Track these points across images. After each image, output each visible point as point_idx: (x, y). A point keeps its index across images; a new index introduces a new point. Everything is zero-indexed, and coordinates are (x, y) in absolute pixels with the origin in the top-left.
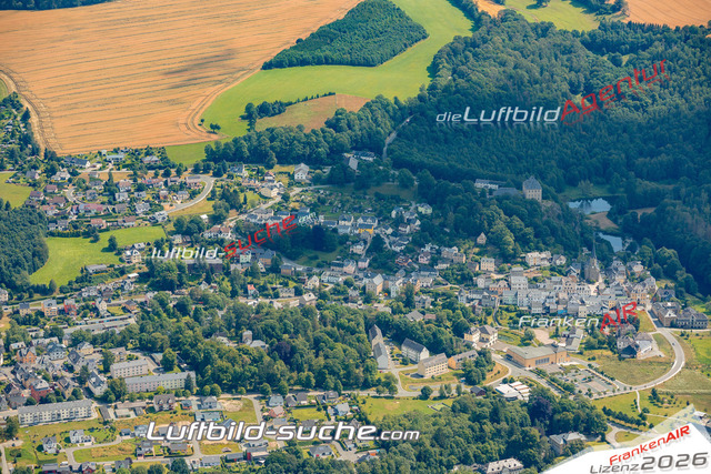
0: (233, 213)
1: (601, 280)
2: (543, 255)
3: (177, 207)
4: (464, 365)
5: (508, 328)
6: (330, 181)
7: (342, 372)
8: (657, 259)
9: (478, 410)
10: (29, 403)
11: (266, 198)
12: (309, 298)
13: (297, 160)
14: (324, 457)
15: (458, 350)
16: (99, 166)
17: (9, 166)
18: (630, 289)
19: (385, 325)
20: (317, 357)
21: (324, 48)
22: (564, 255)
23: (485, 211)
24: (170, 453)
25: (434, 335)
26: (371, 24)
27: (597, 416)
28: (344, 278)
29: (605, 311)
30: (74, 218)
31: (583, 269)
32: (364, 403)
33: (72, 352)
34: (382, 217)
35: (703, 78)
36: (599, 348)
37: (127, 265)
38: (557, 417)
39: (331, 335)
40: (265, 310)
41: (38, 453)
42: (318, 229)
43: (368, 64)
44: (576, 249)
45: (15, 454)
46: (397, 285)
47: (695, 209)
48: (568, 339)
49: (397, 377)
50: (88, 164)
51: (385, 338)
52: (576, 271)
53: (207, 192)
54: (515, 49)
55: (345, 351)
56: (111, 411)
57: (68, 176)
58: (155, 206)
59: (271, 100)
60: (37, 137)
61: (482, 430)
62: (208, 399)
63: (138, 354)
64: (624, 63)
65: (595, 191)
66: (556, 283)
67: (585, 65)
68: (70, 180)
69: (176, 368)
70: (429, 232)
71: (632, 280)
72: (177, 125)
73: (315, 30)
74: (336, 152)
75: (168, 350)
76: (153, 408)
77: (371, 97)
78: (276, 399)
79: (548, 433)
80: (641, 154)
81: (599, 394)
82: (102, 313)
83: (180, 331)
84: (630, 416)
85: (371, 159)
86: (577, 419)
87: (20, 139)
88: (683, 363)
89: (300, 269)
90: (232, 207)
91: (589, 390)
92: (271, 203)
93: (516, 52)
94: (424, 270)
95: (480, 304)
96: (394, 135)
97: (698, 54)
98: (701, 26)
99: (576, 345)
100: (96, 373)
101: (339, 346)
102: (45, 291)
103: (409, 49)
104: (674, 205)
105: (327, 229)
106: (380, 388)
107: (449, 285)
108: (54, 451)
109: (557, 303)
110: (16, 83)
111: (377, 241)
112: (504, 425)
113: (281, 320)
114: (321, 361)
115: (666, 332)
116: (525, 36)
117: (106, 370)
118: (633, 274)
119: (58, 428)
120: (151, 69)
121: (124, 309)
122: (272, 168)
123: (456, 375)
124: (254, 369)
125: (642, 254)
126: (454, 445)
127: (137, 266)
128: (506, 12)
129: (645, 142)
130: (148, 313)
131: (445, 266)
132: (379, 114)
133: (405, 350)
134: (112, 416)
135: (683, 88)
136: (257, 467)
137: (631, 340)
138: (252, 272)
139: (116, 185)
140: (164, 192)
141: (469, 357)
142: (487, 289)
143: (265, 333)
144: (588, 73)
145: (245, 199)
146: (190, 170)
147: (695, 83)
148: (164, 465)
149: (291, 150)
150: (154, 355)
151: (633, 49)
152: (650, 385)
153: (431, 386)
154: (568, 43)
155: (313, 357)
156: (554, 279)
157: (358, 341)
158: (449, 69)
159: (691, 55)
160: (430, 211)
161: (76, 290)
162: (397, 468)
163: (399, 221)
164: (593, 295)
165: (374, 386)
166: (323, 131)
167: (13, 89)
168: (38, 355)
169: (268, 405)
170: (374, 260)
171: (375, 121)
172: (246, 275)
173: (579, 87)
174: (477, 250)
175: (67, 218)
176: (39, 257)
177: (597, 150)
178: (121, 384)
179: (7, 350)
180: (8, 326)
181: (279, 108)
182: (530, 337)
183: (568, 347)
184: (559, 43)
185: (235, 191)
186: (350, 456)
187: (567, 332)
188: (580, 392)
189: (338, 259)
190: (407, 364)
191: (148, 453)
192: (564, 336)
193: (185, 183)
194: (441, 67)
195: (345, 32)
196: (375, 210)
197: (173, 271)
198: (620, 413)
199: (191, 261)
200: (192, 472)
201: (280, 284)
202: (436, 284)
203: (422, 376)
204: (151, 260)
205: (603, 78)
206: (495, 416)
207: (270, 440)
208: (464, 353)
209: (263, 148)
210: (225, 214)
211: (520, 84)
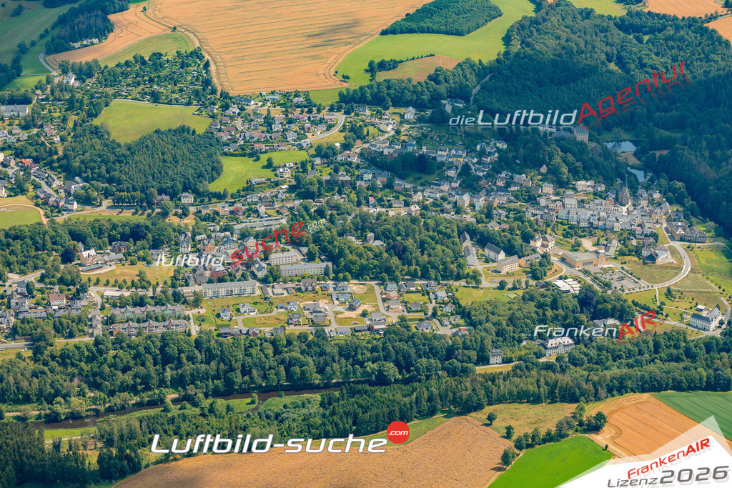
0: (358, 141)
1: (630, 204)
2: (589, 183)
3: (317, 137)
4: (531, 265)
5: (562, 237)
6: (431, 120)
7: (441, 267)
8: (671, 189)
9: (542, 300)
10: (210, 281)
11: (383, 132)
12: (415, 209)
13: (406, 104)
14: (428, 331)
15: (527, 253)
16: (260, 104)
17: (195, 102)
18: (652, 212)
19: (473, 233)
20: (422, 255)
21: (426, 20)
22: (604, 183)
23: (546, 148)
24: (313, 324)
25: (509, 241)
27: (629, 307)
28: (441, 194)
29: (633, 227)
30: (242, 142)
31: (617, 194)
32: (457, 291)
33: (241, 244)
34: (470, 149)
35: (702, 56)
36: (629, 255)
37: (280, 179)
38: (600, 306)
39: (433, 238)
40: (383, 218)
41: (217, 319)
42: (422, 158)
43: (459, 33)
44: (612, 180)
45: (200, 319)
46: (481, 202)
47: (698, 153)
48: (607, 247)
49: (482, 272)
50: (252, 102)
51: (473, 242)
52: (612, 196)
53: (340, 126)
54: (566, 27)
55: (443, 251)
56: (269, 290)
57: (238, 111)
58: (301, 135)
59: (387, 58)
60: (215, 81)
61: (544, 315)
62: (341, 284)
63: (289, 247)
64: (645, 42)
65: (624, 135)
66: (598, 205)
67: (618, 41)
68: (239, 114)
69: (317, 259)
70: (504, 163)
71: (652, 204)
72: (318, 75)
73: (420, 7)
74: (436, 99)
75: (312, 245)
76: (300, 288)
77: (461, 59)
78: (392, 286)
79: (593, 319)
80: (658, 109)
81: (629, 290)
82: (262, 215)
83: (321, 231)
84: (651, 308)
85: (461, 105)
86: (614, 308)
87: (203, 82)
88: (690, 268)
89: (408, 186)
90: (358, 138)
91: (622, 287)
92: (387, 136)
93: (568, 30)
94: (500, 191)
95: (541, 218)
96: (478, 88)
97: (699, 38)
98: (700, 18)
99: (612, 252)
100: (259, 260)
101: (439, 247)
102: (220, 197)
103: (489, 24)
104: (683, 150)
105: (428, 157)
106: (469, 280)
107: (519, 203)
108: (228, 318)
109: (599, 219)
110: (199, 40)
111: (466, 168)
112: (561, 312)
113: (395, 226)
114: (426, 258)
115: (677, 245)
116: (574, 18)
117: (266, 259)
118: (653, 200)
119: (231, 301)
120: (297, 32)
121: (277, 212)
122: (388, 109)
123: (525, 272)
124: (376, 262)
125: (660, 185)
126: (524, 325)
127: (288, 180)
129: (661, 100)
130: (295, 215)
131: (515, 188)
132: (468, 72)
133: (487, 252)
134: (271, 294)
135: (688, 62)
136: (378, 336)
137: (652, 249)
138: (372, 188)
139: (273, 118)
140: (307, 125)
141: (535, 258)
142: (547, 207)
143: (384, 236)
144: (619, 48)
145: (368, 132)
146: (327, 109)
147: (697, 59)
148: (309, 332)
149: (402, 97)
150: (301, 248)
151: (652, 31)
152: (667, 284)
153: (507, 280)
154: (605, 24)
155: (419, 254)
156: (596, 201)
157: (453, 244)
158: (518, 40)
159: (693, 38)
160: (505, 146)
161: (243, 196)
162: (482, 341)
163: (482, 153)
164: (624, 215)
165: (464, 278)
166: (426, 83)
167: (198, 45)
168: (216, 245)
169: (385, 290)
170: (463, 182)
171: (465, 77)
172: (368, 190)
173: (613, 57)
174: (540, 177)
175: (236, 142)
176: (216, 171)
178: (277, 270)
179: (194, 240)
180: (194, 222)
181: (393, 65)
182: (579, 245)
183: (607, 253)
184: (598, 23)
185: (360, 126)
186: (447, 331)
187: (605, 242)
188: (615, 288)
189: (436, 180)
190: (488, 262)
191: (297, 323)
192: (604, 245)
193: (323, 119)
194: (513, 38)
195: (441, 9)
196: (464, 144)
197: (314, 185)
198: (645, 305)
199: (329, 178)
200: (329, 339)
201: (393, 197)
202: (509, 202)
203: (500, 272)
204: (298, 176)
205: (630, 51)
206: (554, 305)
207: (387, 317)
208: (531, 256)
209: (382, 94)
210: (353, 143)
211: (570, 53)
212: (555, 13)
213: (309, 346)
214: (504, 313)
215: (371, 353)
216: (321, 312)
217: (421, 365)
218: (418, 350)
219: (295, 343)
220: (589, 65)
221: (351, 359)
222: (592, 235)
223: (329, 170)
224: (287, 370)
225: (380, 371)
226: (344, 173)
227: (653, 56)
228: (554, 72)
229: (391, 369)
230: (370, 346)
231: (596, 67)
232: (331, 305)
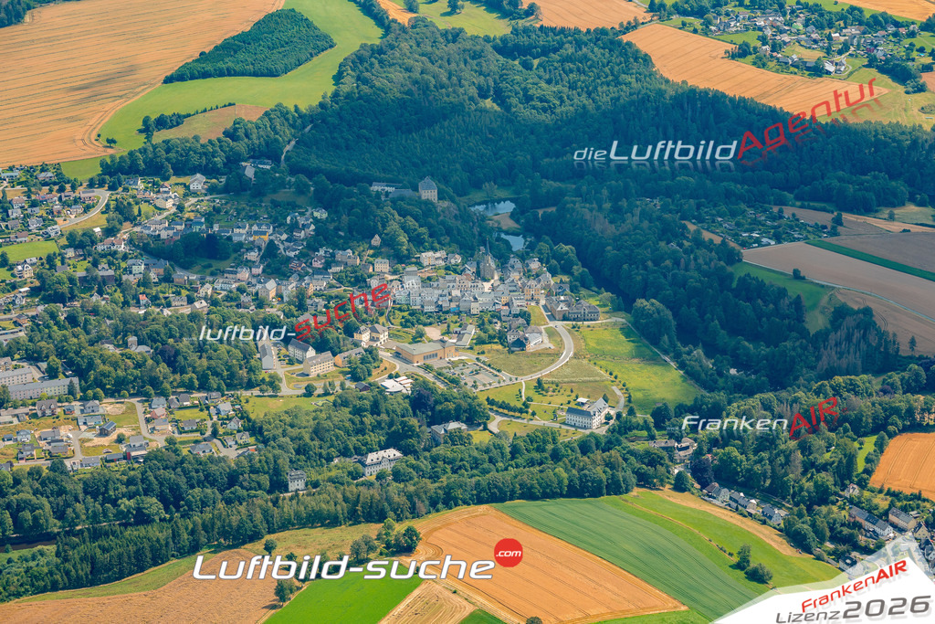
0: (127, 226)
1: (496, 277)
2: (438, 255)
3: (72, 221)
4: (350, 362)
5: (400, 327)
6: (226, 190)
7: (225, 373)
8: (554, 256)
9: (359, 404)
11: (160, 209)
12: (200, 305)
13: (193, 171)
14: (204, 455)
15: (345, 349)
18: (524, 285)
21: (227, 60)
22: (460, 254)
23: (379, 212)
24: (51, 456)
25: (322, 335)
26: (277, 34)
27: (479, 405)
28: (237, 284)
29: (497, 307)
31: (478, 267)
34: (278, 223)
35: (610, 78)
36: (490, 343)
37: (19, 280)
38: (439, 408)
40: (153, 317)
42: (212, 238)
43: (272, 74)
44: (472, 248)
46: (291, 288)
47: (595, 205)
49: (282, 376)
52: (471, 268)
53: (102, 206)
54: (423, 55)
55: (228, 352)
58: (48, 221)
59: (168, 113)
61: (362, 423)
62: (91, 403)
63: (25, 364)
64: (535, 67)
65: (499, 193)
66: (450, 281)
67: (495, 69)
69: (61, 376)
70: (324, 236)
71: (528, 277)
72: (74, 141)
73: (220, 42)
74: (233, 161)
75: (53, 358)
76: (36, 414)
77: (271, 105)
78: (159, 402)
79: (429, 425)
80: (547, 155)
81: (484, 385)
83: (65, 339)
84: (512, 405)
85: (268, 167)
86: (458, 408)
88: (572, 353)
89: (193, 278)
90: (126, 219)
91: (475, 382)
92: (166, 214)
93: (424, 58)
94: (318, 274)
96: (293, 143)
97: (607, 55)
98: (612, 28)
99: (467, 341)
101: (223, 348)
103: (315, 59)
104: (574, 203)
105: (221, 237)
106: (264, 387)
107: (343, 288)
109: (450, 301)
111: (272, 247)
112: (384, 417)
113: (166, 325)
114: (205, 362)
115: (558, 325)
116: (434, 42)
118: (529, 271)
121: (15, 323)
122: (168, 179)
123: (342, 372)
124: (137, 372)
125: (540, 252)
126: (334, 438)
127: (29, 280)
128: (417, 19)
130: (38, 325)
131: (337, 269)
132: (277, 123)
133: (293, 351)
136: (136, 466)
137: (521, 333)
138: (144, 283)
139: (10, 202)
140: (57, 207)
141: (354, 354)
143: (151, 339)
144: (497, 77)
145: (140, 211)
146: (85, 184)
147: (603, 83)
148: (44, 467)
149: (187, 161)
150: (40, 364)
151: (545, 52)
152: (537, 376)
153: (315, 384)
154: (478, 48)
155: (197, 359)
156: (448, 277)
158: (353, 77)
159: (599, 56)
160: (325, 216)
162: (275, 462)
163: (294, 227)
164: (486, 292)
165: (258, 385)
166: (219, 140)
169: (150, 407)
170: (268, 266)
171: (274, 129)
173: (488, 90)
174: (371, 252)
177: (503, 152)
178: (4, 392)
181: (177, 120)
182: (421, 335)
183: (459, 343)
184: (468, 47)
185: (129, 204)
186: (231, 454)
187: (459, 329)
188: (466, 384)
189: (232, 267)
190: (293, 364)
191: (30, 457)
192: (456, 332)
193: (80, 198)
194: (345, 74)
195: (249, 44)
196: (270, 217)
197: (64, 283)
198: (503, 402)
199: (83, 274)
200: (71, 473)
201: (173, 293)
202: (330, 287)
203: (308, 375)
204: (42, 273)
205: (512, 81)
206: (375, 409)
207: (151, 440)
208: (350, 351)
209: (158, 160)
210: (118, 227)
211: (425, 89)
212: (408, 37)
213: (43, 484)
214: (307, 424)
215: (127, 487)
216: (62, 441)
217: (193, 497)
218: (189, 479)
219: (24, 481)
220: (451, 103)
221: (101, 497)
222: (441, 321)
223: (86, 264)
224: (14, 517)
225: (139, 510)
226: (106, 266)
227: (543, 85)
228: (402, 115)
229: (153, 504)
230: (125, 478)
231: (462, 105)
232: (77, 431)
